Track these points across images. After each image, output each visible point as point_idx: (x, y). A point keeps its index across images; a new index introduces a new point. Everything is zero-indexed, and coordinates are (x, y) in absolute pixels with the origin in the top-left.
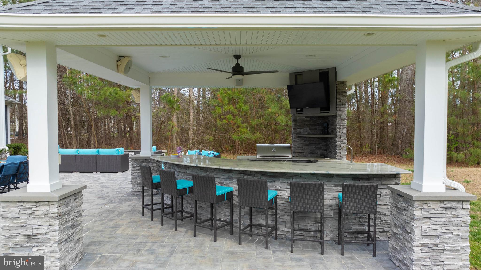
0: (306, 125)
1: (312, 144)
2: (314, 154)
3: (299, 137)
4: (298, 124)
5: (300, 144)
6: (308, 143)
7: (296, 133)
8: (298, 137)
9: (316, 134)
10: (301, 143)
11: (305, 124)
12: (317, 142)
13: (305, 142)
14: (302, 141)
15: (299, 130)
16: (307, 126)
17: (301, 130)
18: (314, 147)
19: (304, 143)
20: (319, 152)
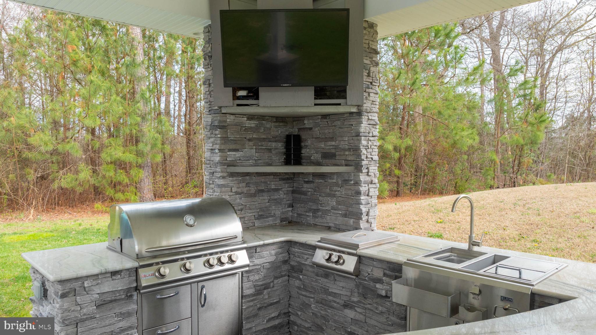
0: (250, 140)
1: (262, 191)
2: (267, 217)
3: (232, 175)
4: (232, 137)
5: (237, 193)
6: (253, 190)
7: (227, 164)
8: (231, 173)
9: (270, 165)
10: (239, 190)
11: (248, 138)
12: (273, 187)
13: (247, 188)
14: (241, 185)
15: (232, 156)
16: (251, 143)
17: (238, 154)
18: (267, 201)
19: (245, 190)
20: (278, 213)
